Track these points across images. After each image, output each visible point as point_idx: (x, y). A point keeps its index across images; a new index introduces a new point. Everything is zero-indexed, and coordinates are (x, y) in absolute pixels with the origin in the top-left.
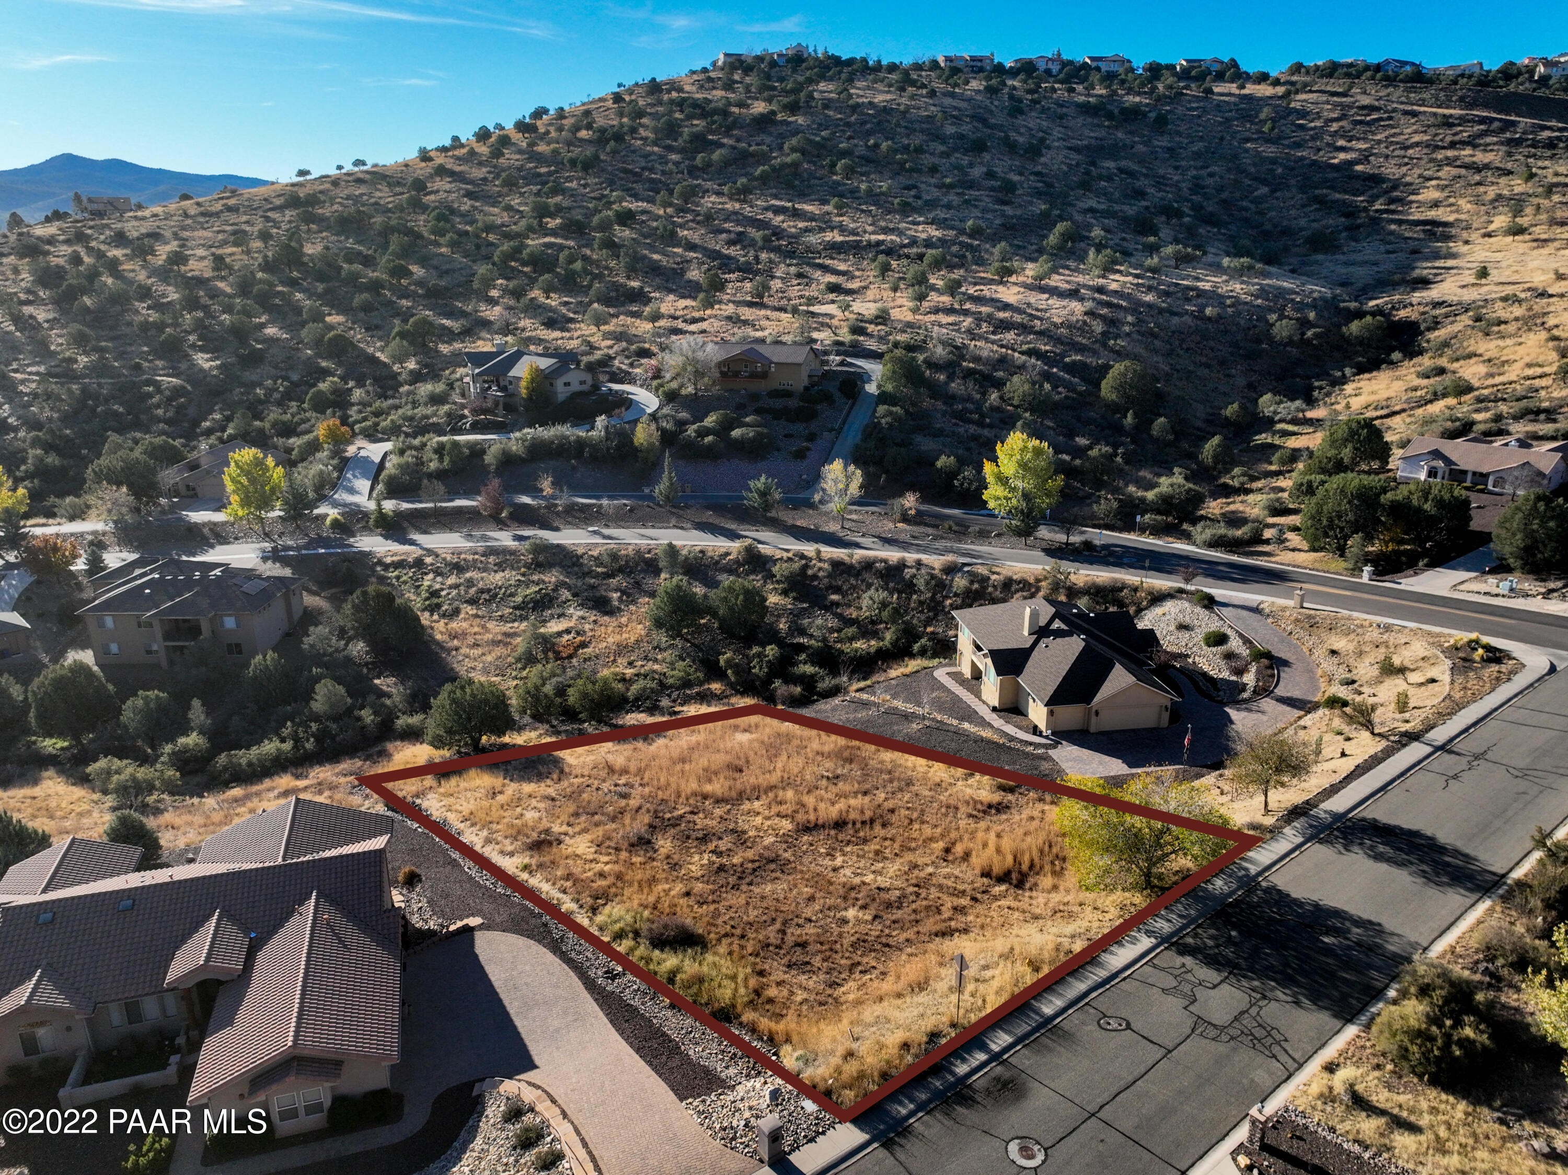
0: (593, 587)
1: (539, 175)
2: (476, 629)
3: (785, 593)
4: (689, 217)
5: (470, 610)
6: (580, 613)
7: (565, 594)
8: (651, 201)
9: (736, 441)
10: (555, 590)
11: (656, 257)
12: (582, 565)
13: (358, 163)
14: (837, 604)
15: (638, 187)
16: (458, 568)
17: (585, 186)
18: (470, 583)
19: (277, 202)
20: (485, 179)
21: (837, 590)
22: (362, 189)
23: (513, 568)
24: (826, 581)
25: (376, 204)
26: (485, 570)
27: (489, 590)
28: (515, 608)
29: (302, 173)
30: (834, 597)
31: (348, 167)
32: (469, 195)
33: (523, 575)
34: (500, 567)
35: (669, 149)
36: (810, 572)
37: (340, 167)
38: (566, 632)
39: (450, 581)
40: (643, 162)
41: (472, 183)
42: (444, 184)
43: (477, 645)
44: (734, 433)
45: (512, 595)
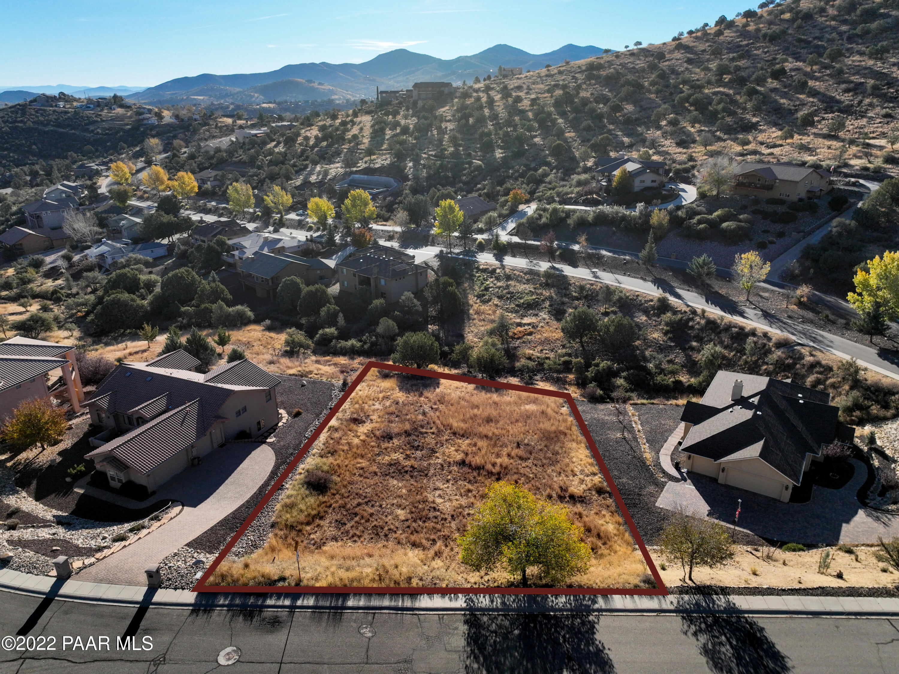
0: (563, 303)
1: (741, 46)
2: (490, 312)
3: (666, 333)
4: (828, 72)
5: (496, 301)
6: (545, 316)
7: (547, 304)
8: (805, 61)
9: (722, 230)
10: (543, 301)
11: (782, 101)
12: (568, 289)
13: (639, 43)
15: (804, 52)
16: (508, 278)
17: (766, 53)
18: (507, 287)
20: (704, 51)
22: (631, 59)
23: (533, 284)
24: (696, 332)
25: (633, 68)
26: (520, 282)
27: (513, 293)
28: (517, 305)
31: (632, 47)
32: (689, 61)
33: (535, 288)
34: (528, 282)
35: (845, 22)
36: (691, 324)
37: (627, 47)
38: (529, 324)
39: (499, 284)
40: (817, 33)
41: (695, 53)
42: (678, 55)
43: (484, 320)
44: (725, 225)
45: (521, 298)
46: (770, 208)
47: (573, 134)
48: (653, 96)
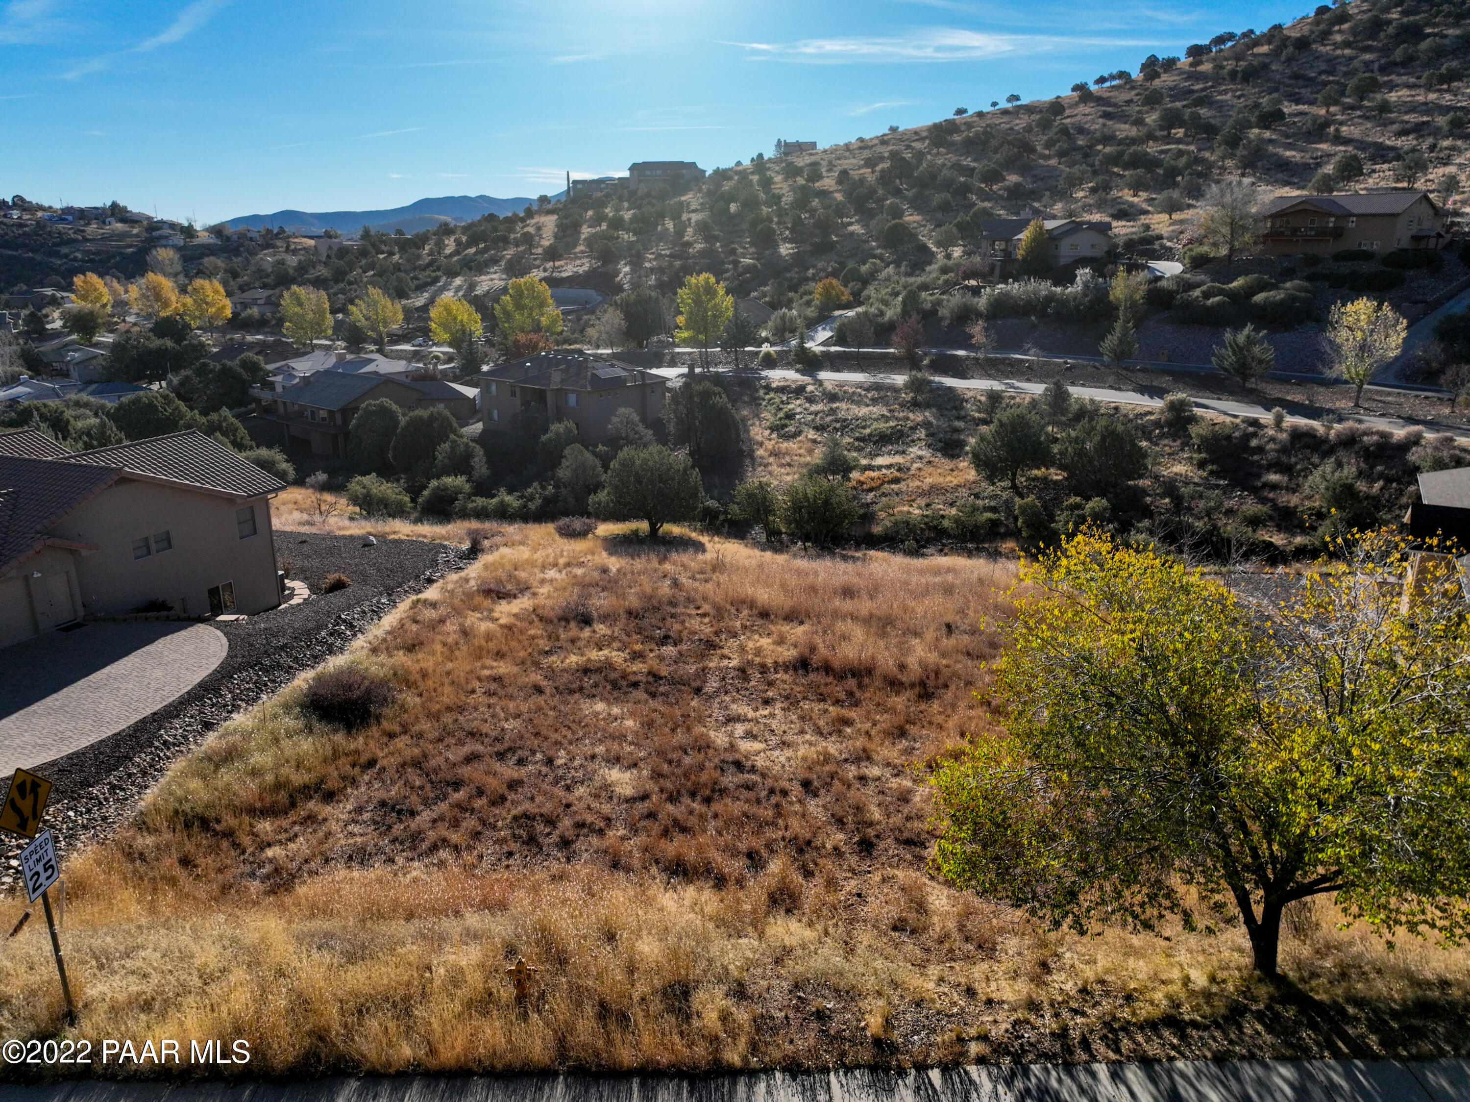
0: (957, 430)
1: (1193, 91)
2: (802, 451)
3: (1201, 465)
4: (1358, 113)
5: (812, 434)
6: (920, 453)
7: (922, 433)
8: (1311, 103)
9: (1256, 305)
10: (913, 429)
11: (1288, 153)
12: (963, 408)
13: (1014, 98)
14: (1274, 487)
15: (1306, 92)
16: (833, 397)
17: (1239, 97)
18: (833, 411)
19: (924, 134)
20: (1129, 102)
21: (1286, 469)
22: (1005, 119)
23: (886, 404)
24: (1272, 455)
25: (1011, 129)
26: (858, 403)
27: (845, 420)
28: (857, 439)
29: (960, 112)
30: (1274, 477)
31: (1004, 105)
32: (1106, 115)
33: (891, 411)
34: (874, 401)
35: (1367, 49)
37: (994, 104)
38: (889, 467)
39: (814, 408)
40: (1323, 66)
41: (1115, 105)
42: (1084, 109)
43: (789, 465)
44: (1259, 298)
45: (864, 428)
46: (1345, 268)
47: (918, 218)
48: (1053, 162)
